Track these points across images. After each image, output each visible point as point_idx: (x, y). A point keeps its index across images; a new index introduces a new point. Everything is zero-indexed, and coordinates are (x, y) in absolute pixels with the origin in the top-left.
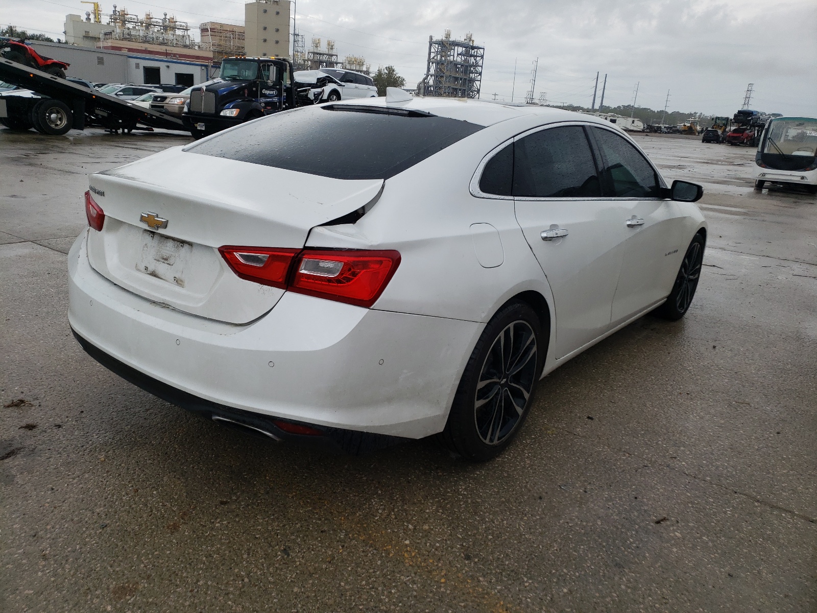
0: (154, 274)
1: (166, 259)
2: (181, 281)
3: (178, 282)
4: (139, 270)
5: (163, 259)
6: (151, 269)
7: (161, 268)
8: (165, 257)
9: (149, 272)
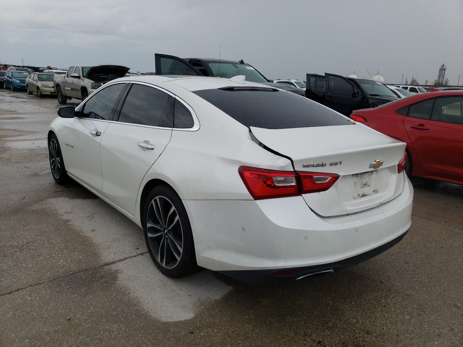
0: (364, 196)
1: (366, 184)
2: (377, 190)
3: (375, 191)
4: (356, 198)
5: (365, 185)
6: (361, 194)
7: (366, 190)
8: (365, 184)
9: (361, 196)
